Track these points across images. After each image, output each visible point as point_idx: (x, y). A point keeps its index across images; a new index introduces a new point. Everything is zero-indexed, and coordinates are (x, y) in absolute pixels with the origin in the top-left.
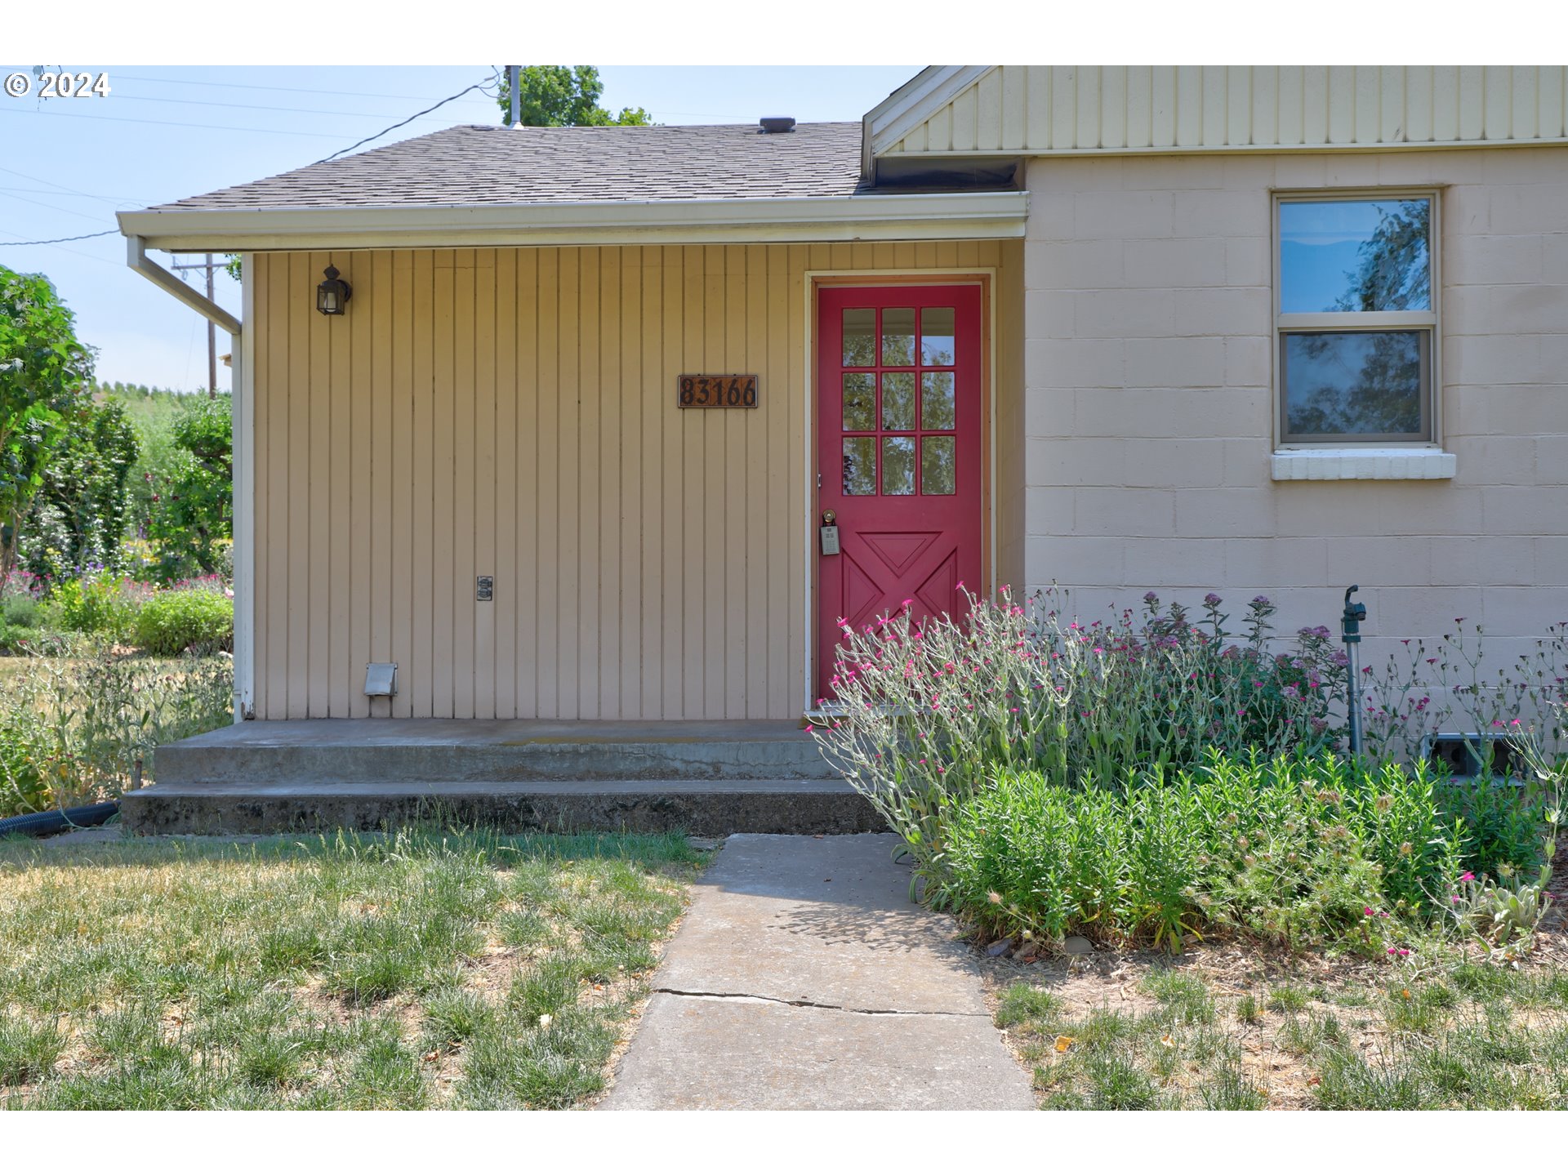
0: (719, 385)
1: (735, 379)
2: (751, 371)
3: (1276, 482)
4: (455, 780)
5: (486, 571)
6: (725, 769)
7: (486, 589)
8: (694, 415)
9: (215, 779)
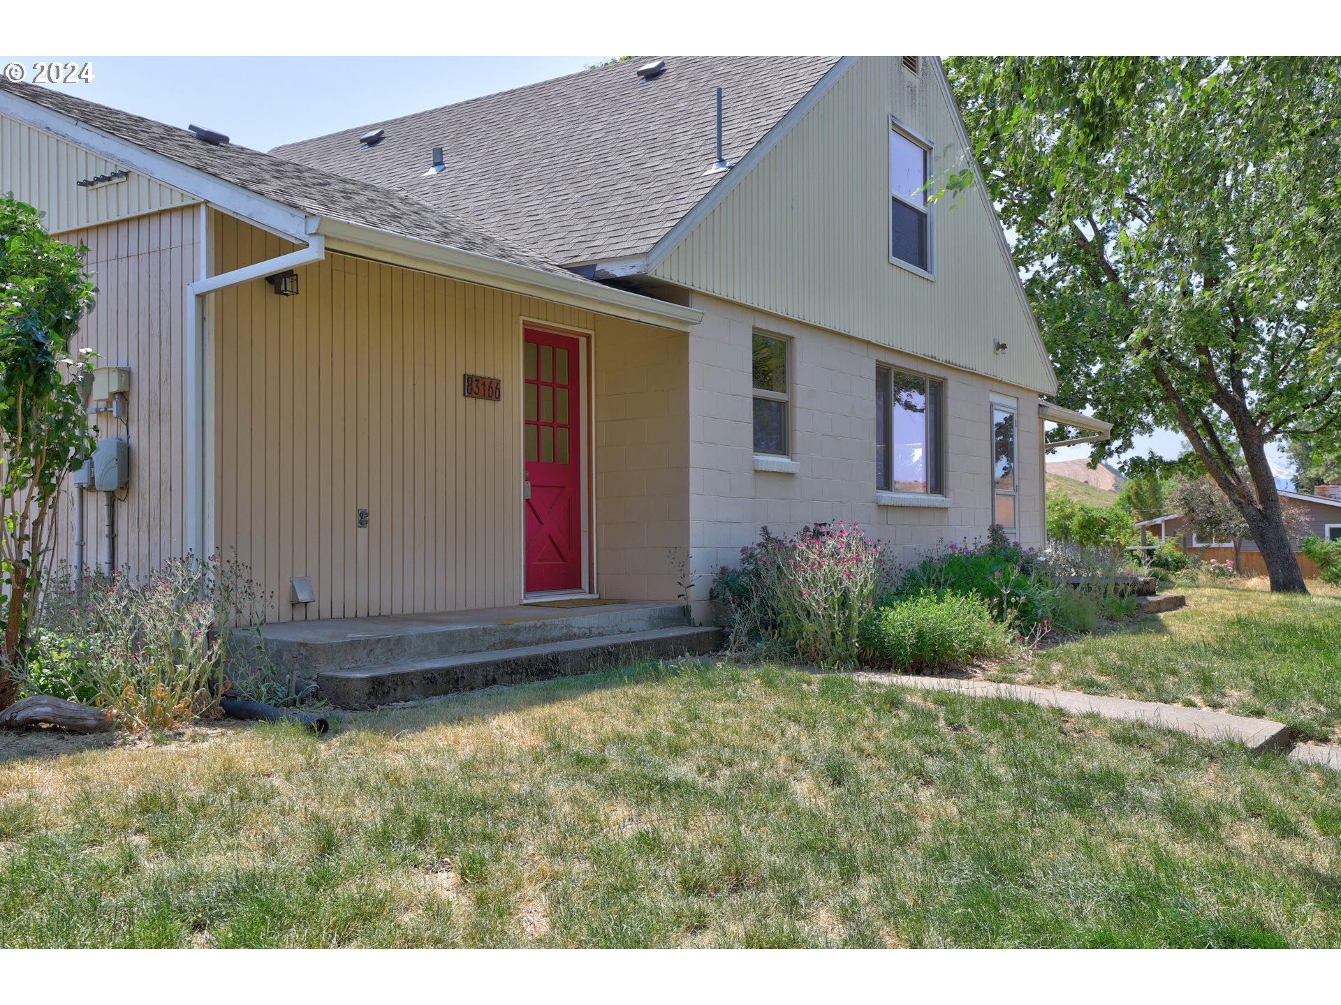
0: (484, 383)
1: (492, 381)
2: (498, 376)
3: (755, 471)
4: (481, 651)
5: (363, 506)
6: (594, 631)
7: (363, 519)
8: (471, 401)
9: (353, 665)
